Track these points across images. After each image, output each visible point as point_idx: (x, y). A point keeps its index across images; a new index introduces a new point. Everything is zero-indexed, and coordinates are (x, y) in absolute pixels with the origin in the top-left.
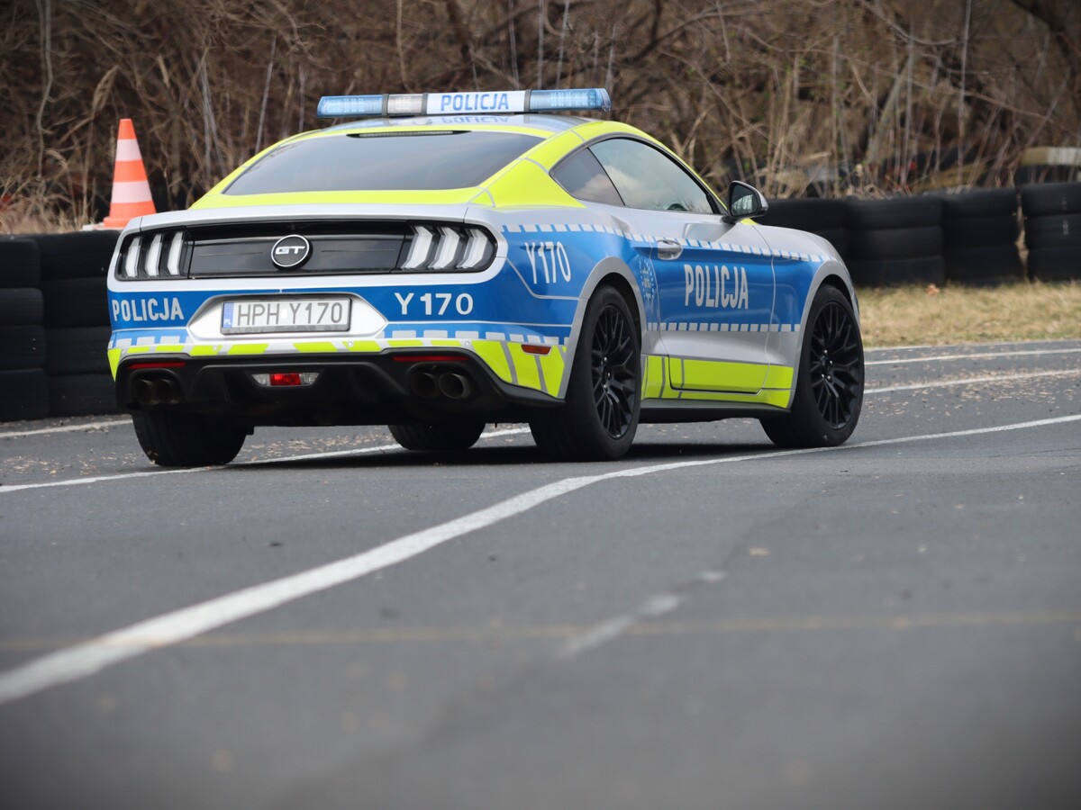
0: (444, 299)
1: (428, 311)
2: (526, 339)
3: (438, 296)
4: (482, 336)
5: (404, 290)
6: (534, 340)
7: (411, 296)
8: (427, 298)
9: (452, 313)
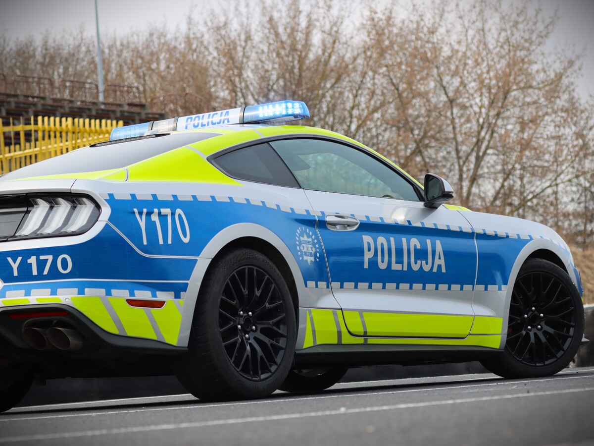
0: (47, 260)
1: (35, 272)
2: (132, 294)
3: (42, 257)
4: (81, 292)
5: (14, 254)
6: (144, 295)
7: (20, 259)
8: (33, 260)
9: (54, 274)
